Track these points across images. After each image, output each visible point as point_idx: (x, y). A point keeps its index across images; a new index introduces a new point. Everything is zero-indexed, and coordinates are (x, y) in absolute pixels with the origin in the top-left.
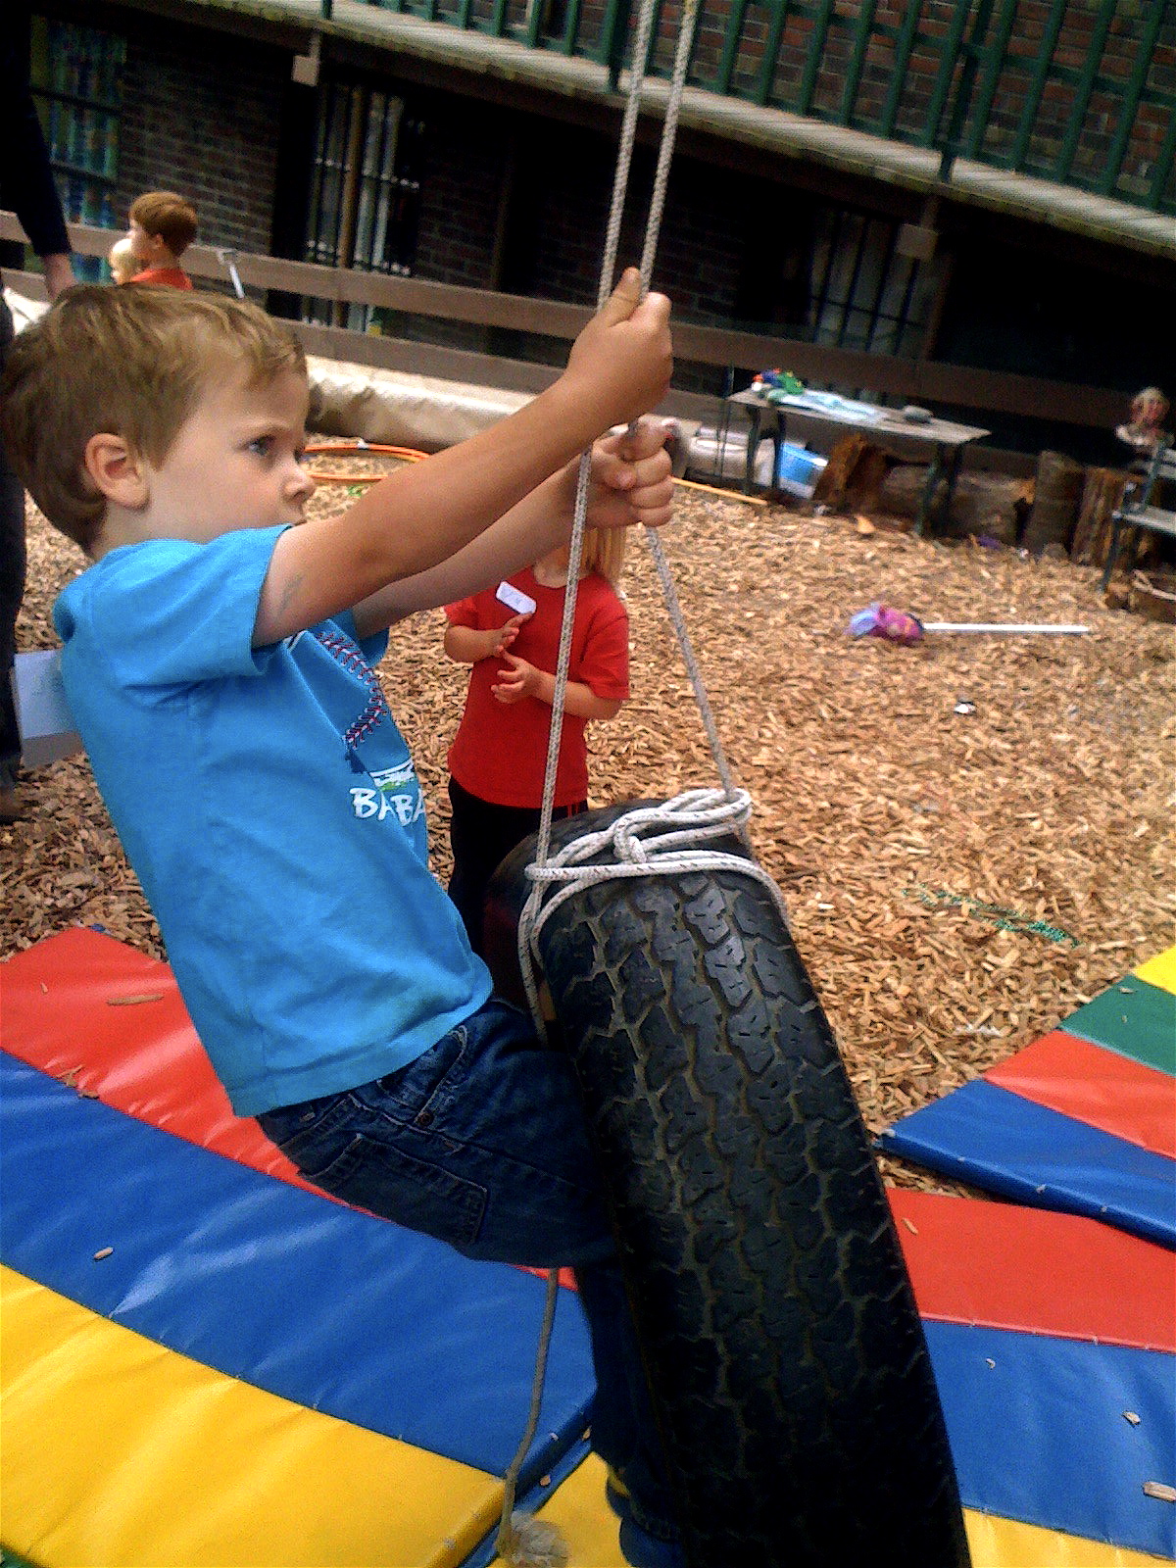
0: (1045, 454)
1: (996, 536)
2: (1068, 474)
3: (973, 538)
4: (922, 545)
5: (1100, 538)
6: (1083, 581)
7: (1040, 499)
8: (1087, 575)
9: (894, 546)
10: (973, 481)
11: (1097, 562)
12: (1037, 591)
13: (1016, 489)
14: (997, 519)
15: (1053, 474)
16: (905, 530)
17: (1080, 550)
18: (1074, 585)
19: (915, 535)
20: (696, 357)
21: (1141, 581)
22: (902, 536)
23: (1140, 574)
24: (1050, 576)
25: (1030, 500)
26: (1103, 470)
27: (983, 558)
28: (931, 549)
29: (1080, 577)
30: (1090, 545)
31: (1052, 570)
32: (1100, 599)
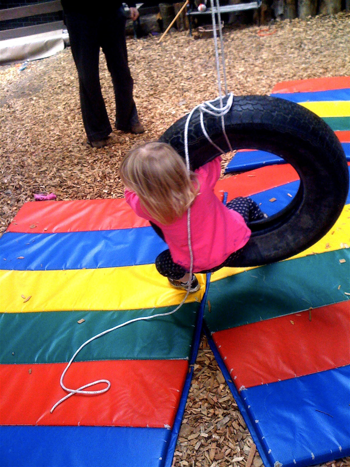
0: (160, 5)
1: (156, 32)
2: (169, 8)
3: (150, 34)
4: (138, 41)
5: (184, 22)
6: (185, 35)
7: (164, 17)
8: (185, 33)
9: (131, 43)
10: (143, 18)
11: (186, 29)
12: (175, 42)
13: (156, 17)
14: (154, 27)
15: (165, 9)
16: (132, 38)
17: (180, 28)
18: (183, 37)
19: (135, 38)
20: (53, 11)
21: (201, 29)
22: (132, 40)
23: (200, 27)
24: (176, 37)
25: (161, 18)
26: (178, 4)
27: (156, 38)
28: (141, 41)
29: (184, 34)
30: (182, 25)
31: (175, 35)
32: (192, 38)
